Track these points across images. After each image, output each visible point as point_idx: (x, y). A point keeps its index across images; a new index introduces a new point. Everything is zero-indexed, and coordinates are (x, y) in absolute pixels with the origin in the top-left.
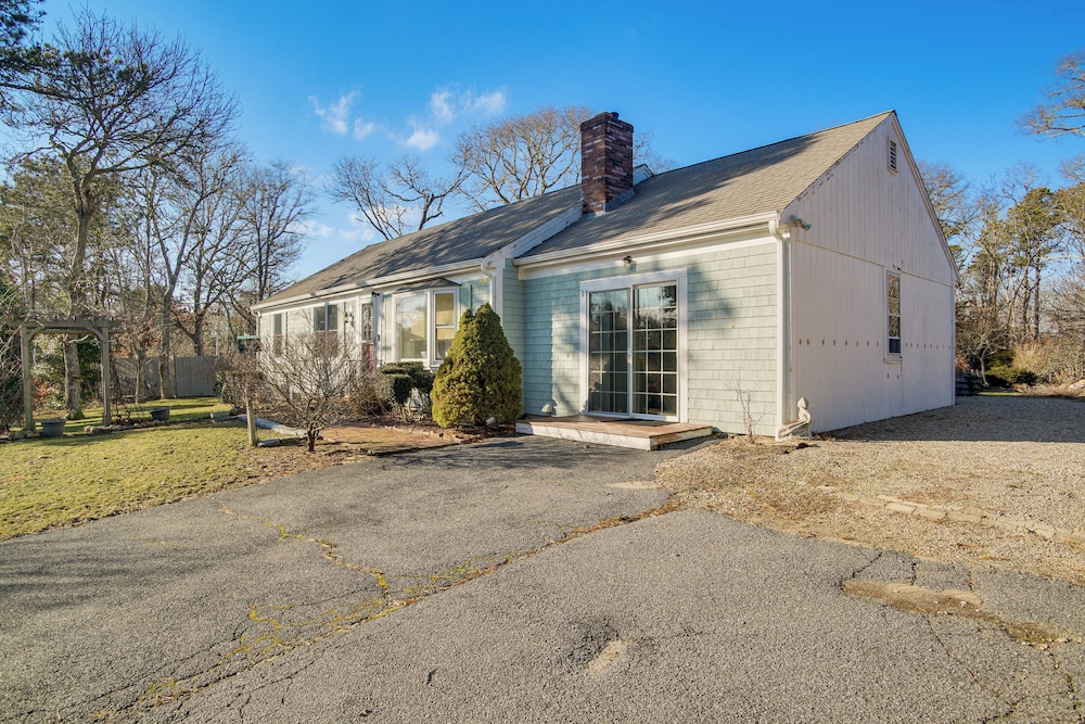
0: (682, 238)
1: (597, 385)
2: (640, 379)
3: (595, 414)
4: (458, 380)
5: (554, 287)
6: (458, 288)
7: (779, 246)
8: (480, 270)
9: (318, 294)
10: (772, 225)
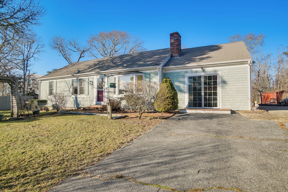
0: (221, 64)
1: (191, 100)
2: (205, 99)
3: (190, 108)
4: (167, 98)
5: (176, 75)
6: (144, 74)
7: (249, 67)
8: (157, 69)
9: (75, 75)
10: (249, 62)
